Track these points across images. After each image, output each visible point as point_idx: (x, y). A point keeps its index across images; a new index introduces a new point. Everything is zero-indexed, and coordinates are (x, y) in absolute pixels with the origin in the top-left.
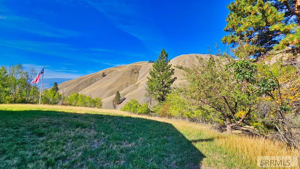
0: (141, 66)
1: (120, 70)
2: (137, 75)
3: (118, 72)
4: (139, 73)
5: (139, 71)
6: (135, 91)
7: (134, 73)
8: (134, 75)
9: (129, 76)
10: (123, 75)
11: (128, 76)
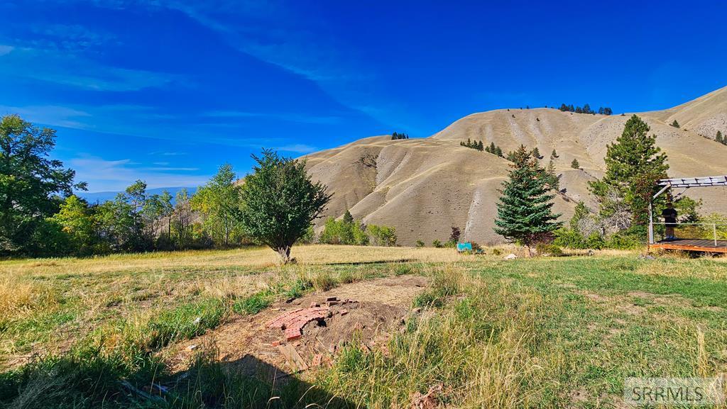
0: (378, 149)
1: (330, 161)
2: (374, 171)
3: (328, 166)
4: (377, 164)
5: (377, 161)
6: (381, 208)
7: (365, 166)
8: (366, 170)
9: (356, 174)
10: (343, 173)
11: (353, 173)
